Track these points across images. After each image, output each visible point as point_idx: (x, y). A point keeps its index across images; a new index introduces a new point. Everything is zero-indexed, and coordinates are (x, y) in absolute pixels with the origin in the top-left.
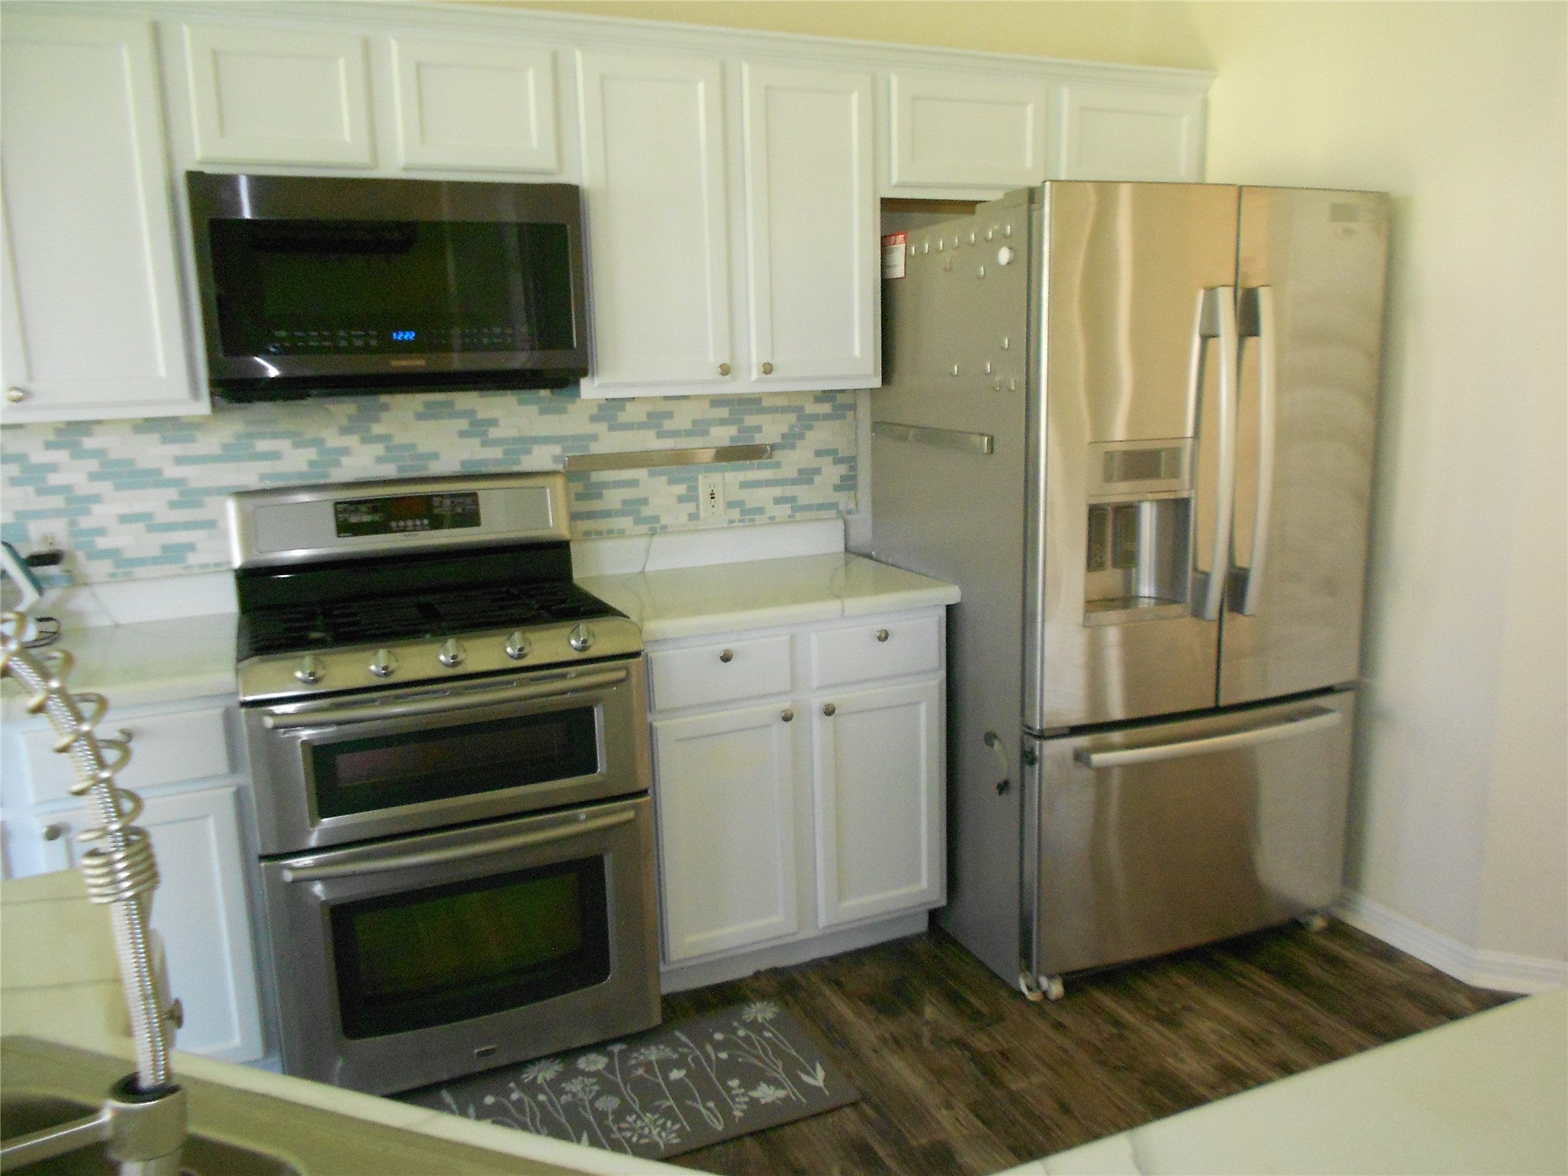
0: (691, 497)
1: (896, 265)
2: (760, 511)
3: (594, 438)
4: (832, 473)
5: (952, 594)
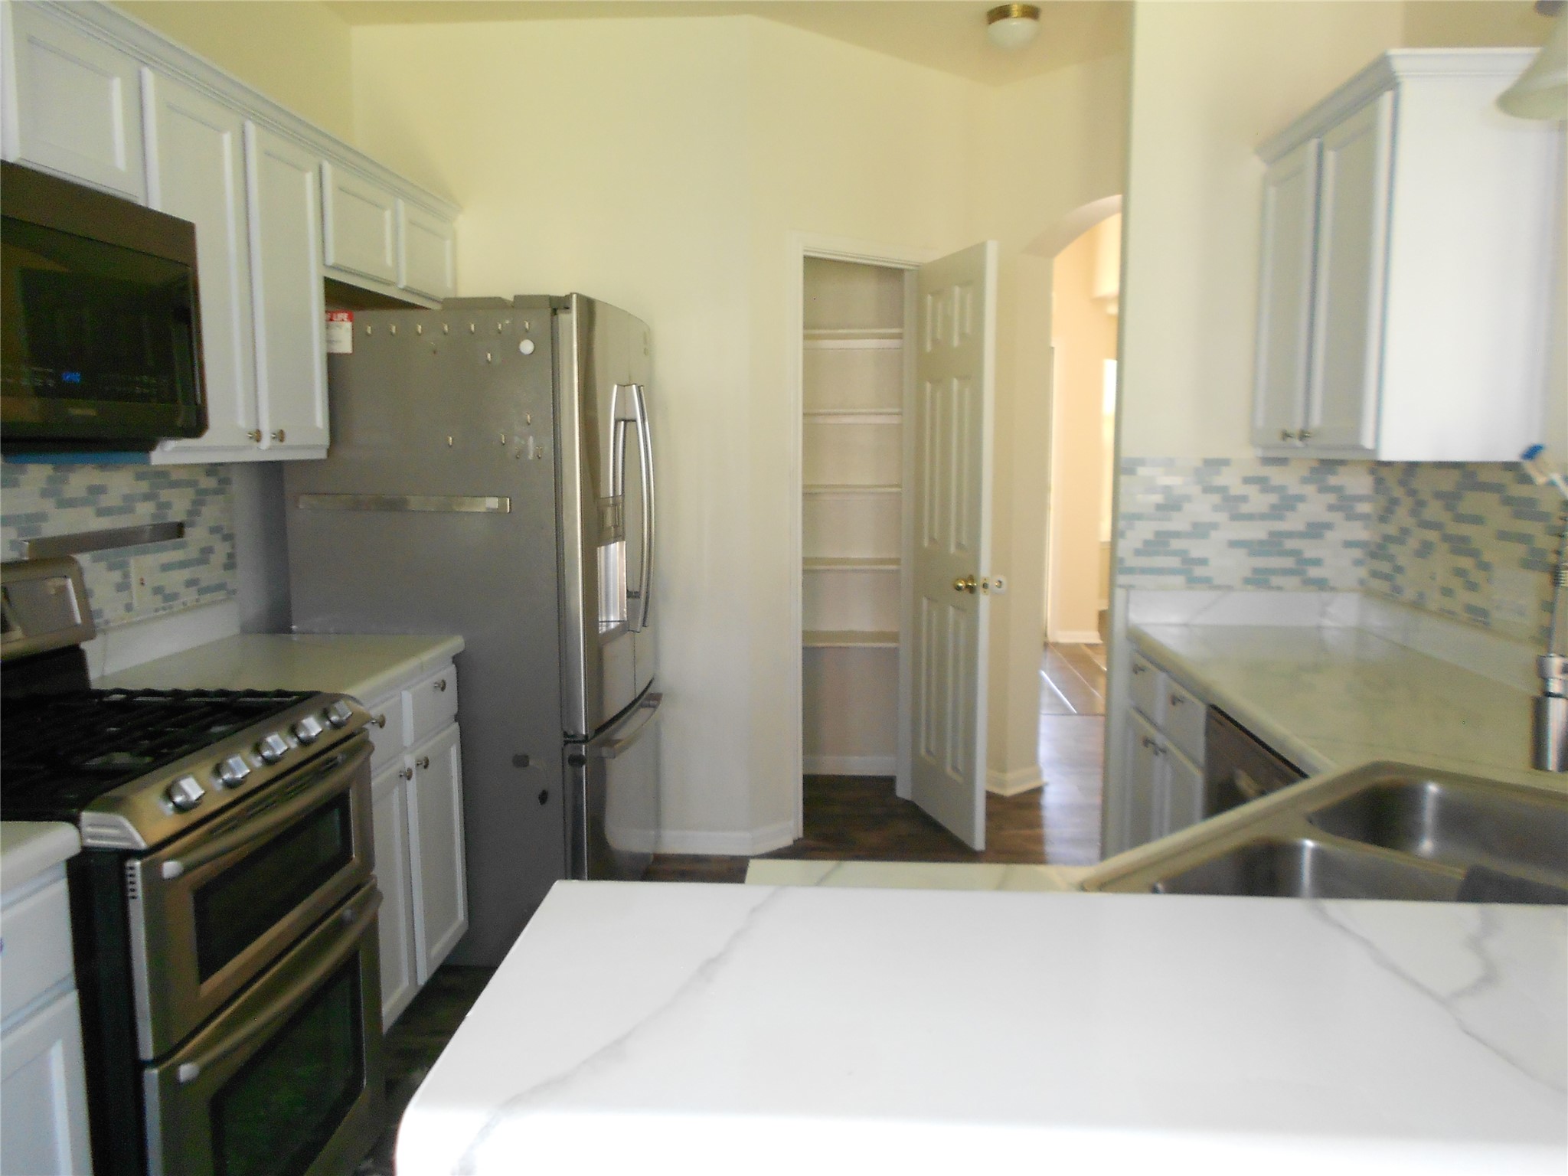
0: (123, 587)
1: (340, 342)
2: (174, 596)
3: (42, 517)
4: (221, 550)
5: (456, 643)
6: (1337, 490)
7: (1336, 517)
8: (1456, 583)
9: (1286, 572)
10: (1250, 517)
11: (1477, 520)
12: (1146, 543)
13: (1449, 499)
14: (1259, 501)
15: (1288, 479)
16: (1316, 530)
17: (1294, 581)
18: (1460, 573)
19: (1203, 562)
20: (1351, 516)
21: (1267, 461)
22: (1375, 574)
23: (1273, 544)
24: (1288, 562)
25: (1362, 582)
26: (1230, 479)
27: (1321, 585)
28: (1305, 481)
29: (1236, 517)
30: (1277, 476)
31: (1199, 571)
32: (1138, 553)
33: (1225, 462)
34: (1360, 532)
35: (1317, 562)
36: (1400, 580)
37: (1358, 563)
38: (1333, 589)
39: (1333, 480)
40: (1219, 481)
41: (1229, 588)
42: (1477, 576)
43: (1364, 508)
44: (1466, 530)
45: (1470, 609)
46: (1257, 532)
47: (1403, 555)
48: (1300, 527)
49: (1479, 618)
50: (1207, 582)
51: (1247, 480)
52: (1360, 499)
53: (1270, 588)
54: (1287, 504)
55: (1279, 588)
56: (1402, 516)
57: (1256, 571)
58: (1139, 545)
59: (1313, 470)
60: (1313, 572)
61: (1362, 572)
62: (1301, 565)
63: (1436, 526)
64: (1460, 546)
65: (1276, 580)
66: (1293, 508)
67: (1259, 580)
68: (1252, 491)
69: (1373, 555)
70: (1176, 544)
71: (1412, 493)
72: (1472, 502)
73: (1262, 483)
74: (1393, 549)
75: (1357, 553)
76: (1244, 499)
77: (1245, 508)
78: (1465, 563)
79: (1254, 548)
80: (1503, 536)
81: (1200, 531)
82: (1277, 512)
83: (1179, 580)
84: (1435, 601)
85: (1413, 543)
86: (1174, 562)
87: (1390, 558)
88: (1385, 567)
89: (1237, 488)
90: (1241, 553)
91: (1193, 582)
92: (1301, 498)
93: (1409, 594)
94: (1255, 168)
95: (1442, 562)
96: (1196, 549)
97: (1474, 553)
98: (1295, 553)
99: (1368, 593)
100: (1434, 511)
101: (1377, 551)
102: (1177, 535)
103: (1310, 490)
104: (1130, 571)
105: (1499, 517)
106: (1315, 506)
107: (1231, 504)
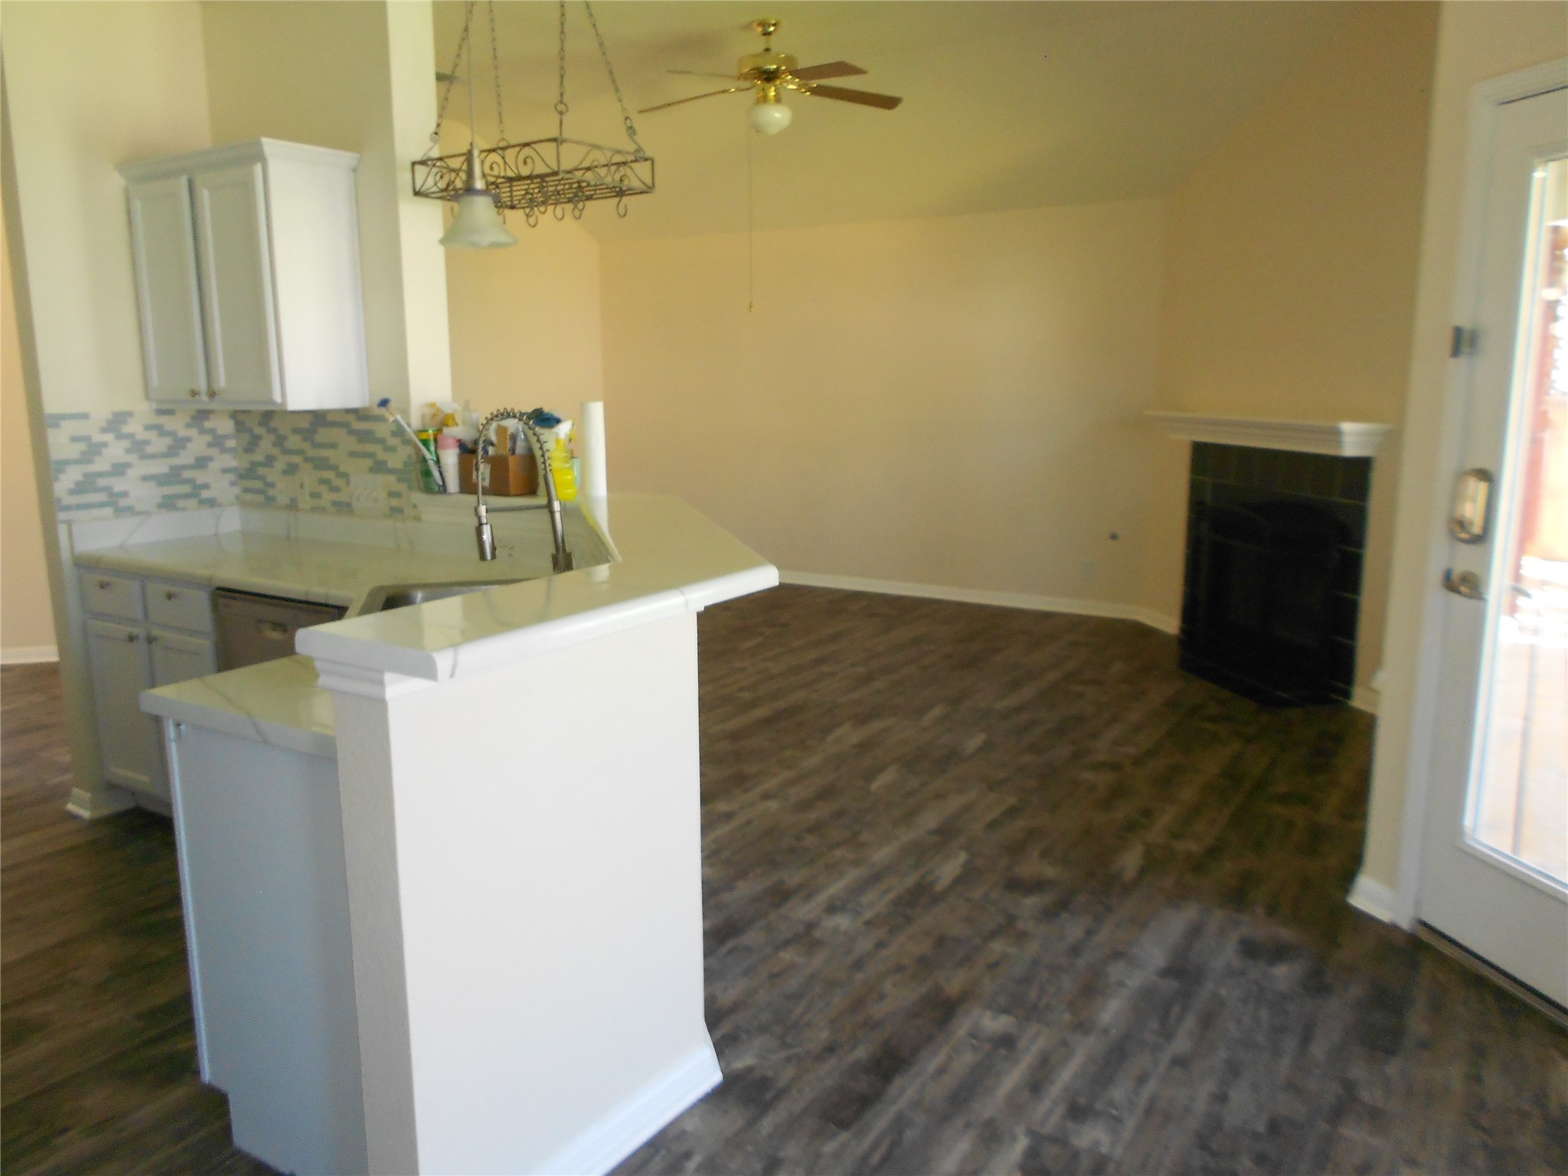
6: (212, 431)
7: (214, 452)
8: (323, 489)
9: (186, 496)
10: (153, 456)
11: (333, 446)
12: (78, 483)
13: (308, 434)
14: (159, 444)
15: (177, 425)
16: (201, 463)
17: (192, 503)
18: (324, 481)
19: (125, 494)
20: (224, 450)
21: (160, 412)
22: (246, 490)
23: (173, 476)
24: (186, 489)
25: (237, 497)
26: (134, 427)
27: (212, 503)
28: (188, 426)
29: (144, 457)
30: (168, 423)
31: (123, 502)
32: (72, 492)
33: (130, 414)
34: (230, 461)
35: (206, 486)
36: (271, 492)
37: (233, 484)
38: (220, 505)
39: (208, 425)
40: (127, 429)
41: (147, 513)
42: (339, 482)
43: (231, 443)
44: (324, 453)
45: (335, 503)
46: (161, 467)
47: (272, 475)
48: (191, 461)
49: (345, 508)
50: (130, 511)
51: (148, 428)
52: (226, 437)
53: (177, 509)
54: (178, 445)
55: (184, 509)
56: (266, 445)
57: (166, 497)
58: (72, 486)
59: (193, 418)
60: (205, 494)
61: (237, 490)
62: (197, 489)
63: (301, 452)
64: (321, 464)
65: (181, 503)
66: (183, 447)
67: (168, 504)
68: (152, 435)
69: (241, 477)
70: (102, 482)
71: (270, 431)
72: (323, 435)
73: (159, 429)
74: (261, 471)
75: (231, 477)
76: (147, 442)
77: (149, 450)
78: (329, 475)
79: (161, 480)
80: (353, 454)
81: (119, 469)
82: (174, 450)
83: (108, 511)
84: (306, 502)
85: (280, 465)
86: (102, 497)
87: (262, 478)
88: (258, 484)
89: (141, 434)
90: (153, 484)
91: (120, 511)
92: (188, 439)
93: (283, 499)
94: (116, 182)
95: (308, 476)
96: (119, 485)
97: (334, 468)
98: (191, 481)
99: (244, 504)
100: (294, 441)
101: (248, 474)
102: (101, 474)
103: (193, 432)
104: (68, 508)
105: (349, 443)
106: (198, 445)
107: (138, 447)
